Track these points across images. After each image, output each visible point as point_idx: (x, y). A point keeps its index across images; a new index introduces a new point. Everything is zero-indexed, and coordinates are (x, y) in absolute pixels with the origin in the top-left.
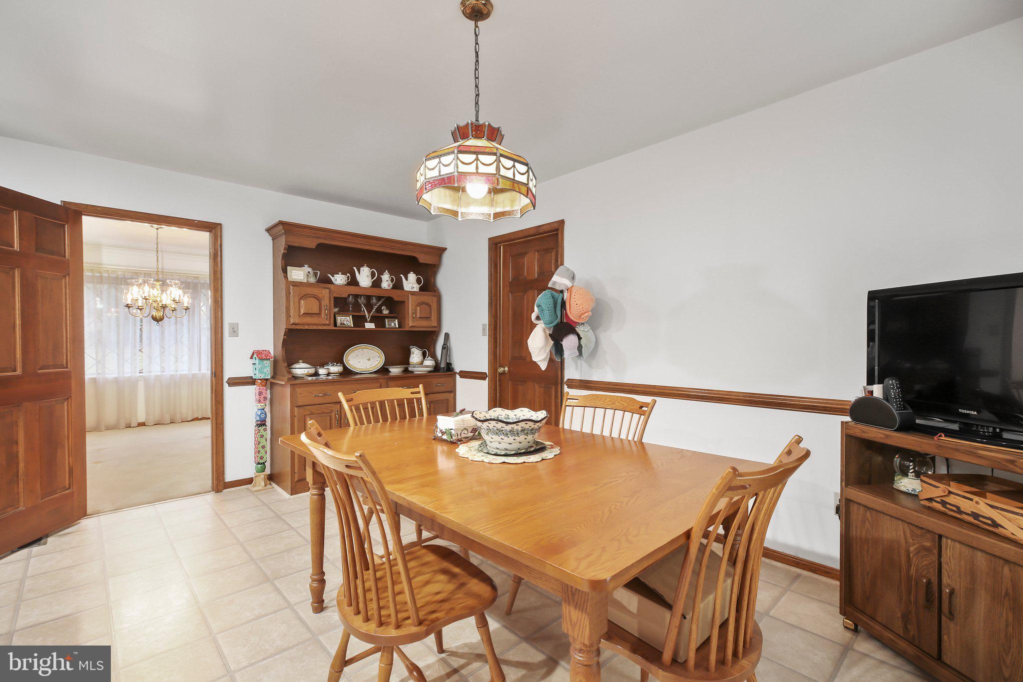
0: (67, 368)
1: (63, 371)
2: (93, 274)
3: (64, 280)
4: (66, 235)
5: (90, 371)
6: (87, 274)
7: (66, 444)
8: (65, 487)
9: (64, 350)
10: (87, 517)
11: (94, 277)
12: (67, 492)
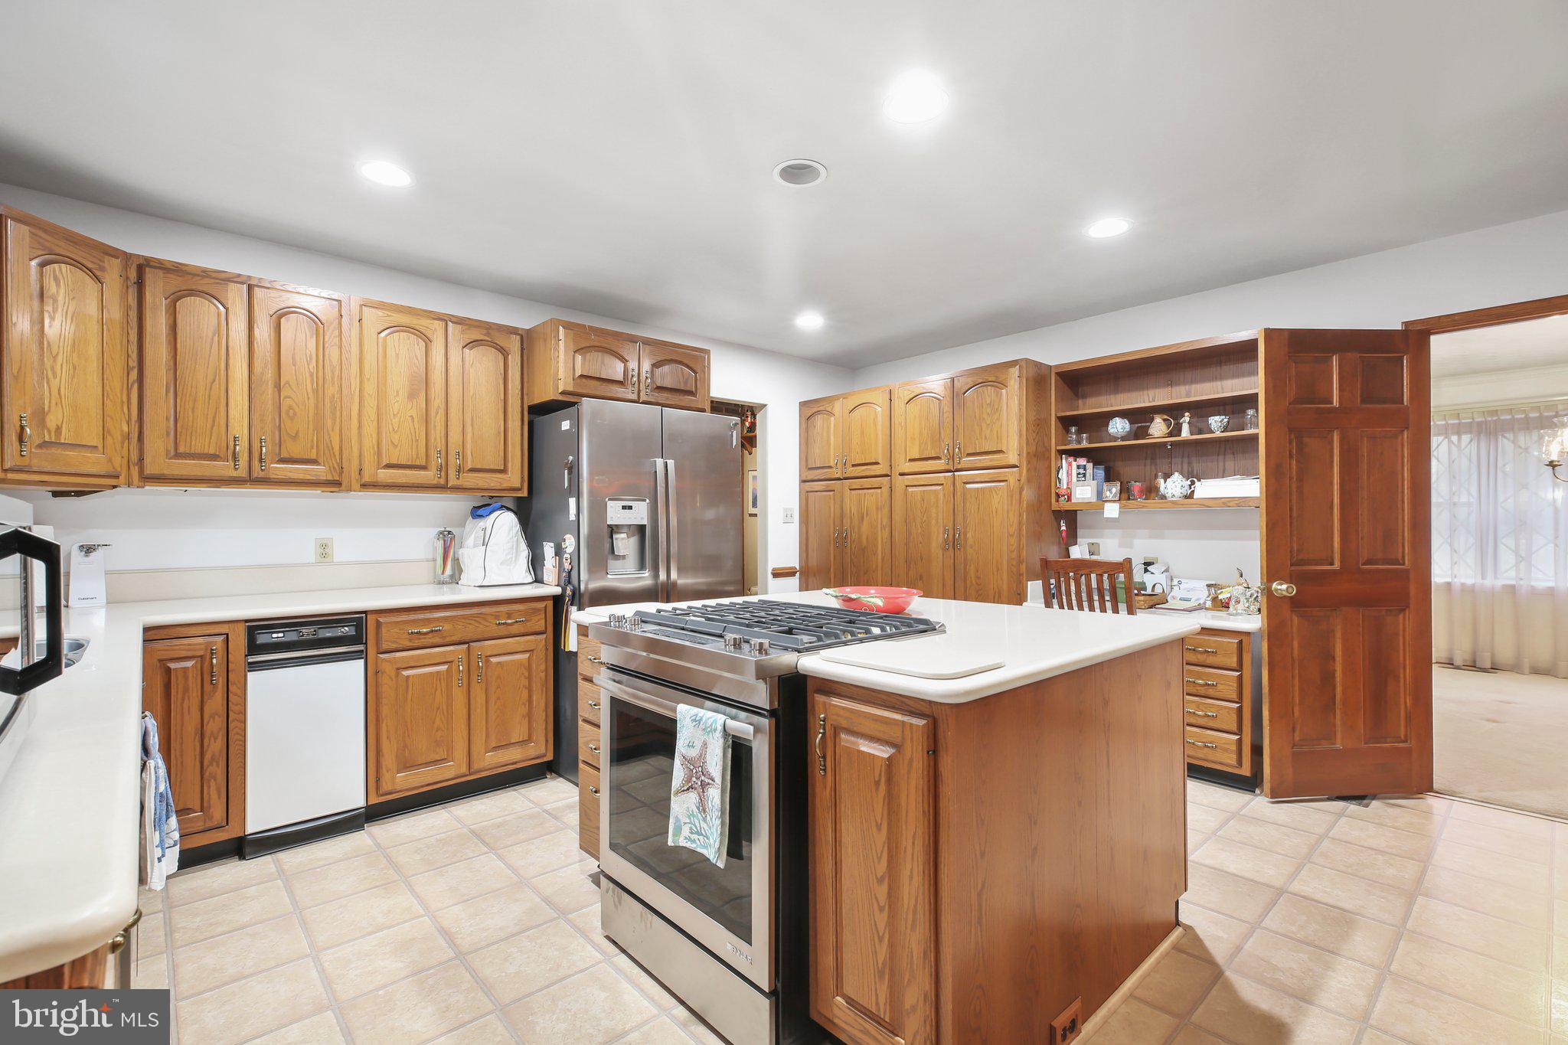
0: (1404, 564)
1: (1397, 569)
2: (1447, 423)
3: (1400, 438)
4: (1405, 371)
5: (1441, 571)
6: (1436, 421)
7: (1402, 676)
8: (1400, 737)
9: (1400, 538)
10: (1432, 794)
11: (1446, 426)
12: (1401, 745)
